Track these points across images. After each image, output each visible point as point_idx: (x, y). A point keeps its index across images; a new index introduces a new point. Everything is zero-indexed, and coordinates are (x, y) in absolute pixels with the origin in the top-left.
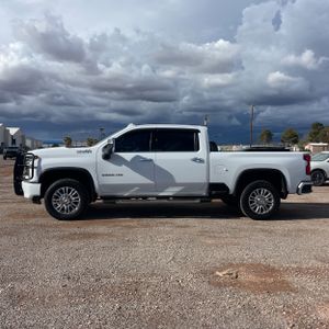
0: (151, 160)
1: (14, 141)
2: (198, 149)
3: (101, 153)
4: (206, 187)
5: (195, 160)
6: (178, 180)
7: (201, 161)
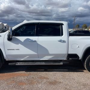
0: (35, 41)
1: (6, 28)
2: (62, 35)
3: (6, 37)
4: (66, 56)
5: (60, 41)
6: (50, 52)
7: (64, 42)
